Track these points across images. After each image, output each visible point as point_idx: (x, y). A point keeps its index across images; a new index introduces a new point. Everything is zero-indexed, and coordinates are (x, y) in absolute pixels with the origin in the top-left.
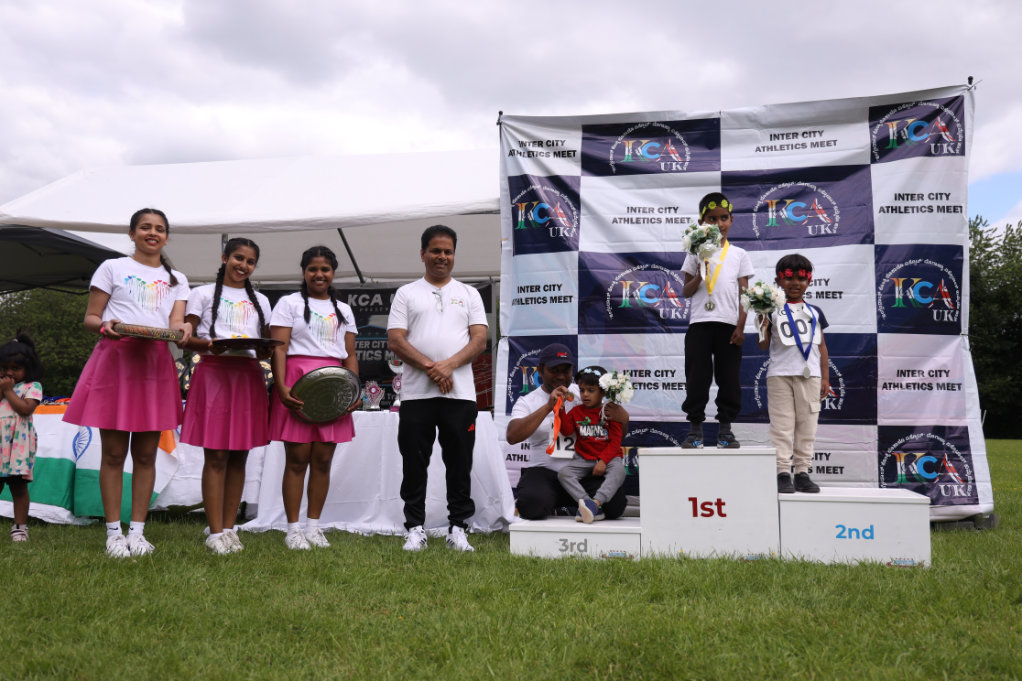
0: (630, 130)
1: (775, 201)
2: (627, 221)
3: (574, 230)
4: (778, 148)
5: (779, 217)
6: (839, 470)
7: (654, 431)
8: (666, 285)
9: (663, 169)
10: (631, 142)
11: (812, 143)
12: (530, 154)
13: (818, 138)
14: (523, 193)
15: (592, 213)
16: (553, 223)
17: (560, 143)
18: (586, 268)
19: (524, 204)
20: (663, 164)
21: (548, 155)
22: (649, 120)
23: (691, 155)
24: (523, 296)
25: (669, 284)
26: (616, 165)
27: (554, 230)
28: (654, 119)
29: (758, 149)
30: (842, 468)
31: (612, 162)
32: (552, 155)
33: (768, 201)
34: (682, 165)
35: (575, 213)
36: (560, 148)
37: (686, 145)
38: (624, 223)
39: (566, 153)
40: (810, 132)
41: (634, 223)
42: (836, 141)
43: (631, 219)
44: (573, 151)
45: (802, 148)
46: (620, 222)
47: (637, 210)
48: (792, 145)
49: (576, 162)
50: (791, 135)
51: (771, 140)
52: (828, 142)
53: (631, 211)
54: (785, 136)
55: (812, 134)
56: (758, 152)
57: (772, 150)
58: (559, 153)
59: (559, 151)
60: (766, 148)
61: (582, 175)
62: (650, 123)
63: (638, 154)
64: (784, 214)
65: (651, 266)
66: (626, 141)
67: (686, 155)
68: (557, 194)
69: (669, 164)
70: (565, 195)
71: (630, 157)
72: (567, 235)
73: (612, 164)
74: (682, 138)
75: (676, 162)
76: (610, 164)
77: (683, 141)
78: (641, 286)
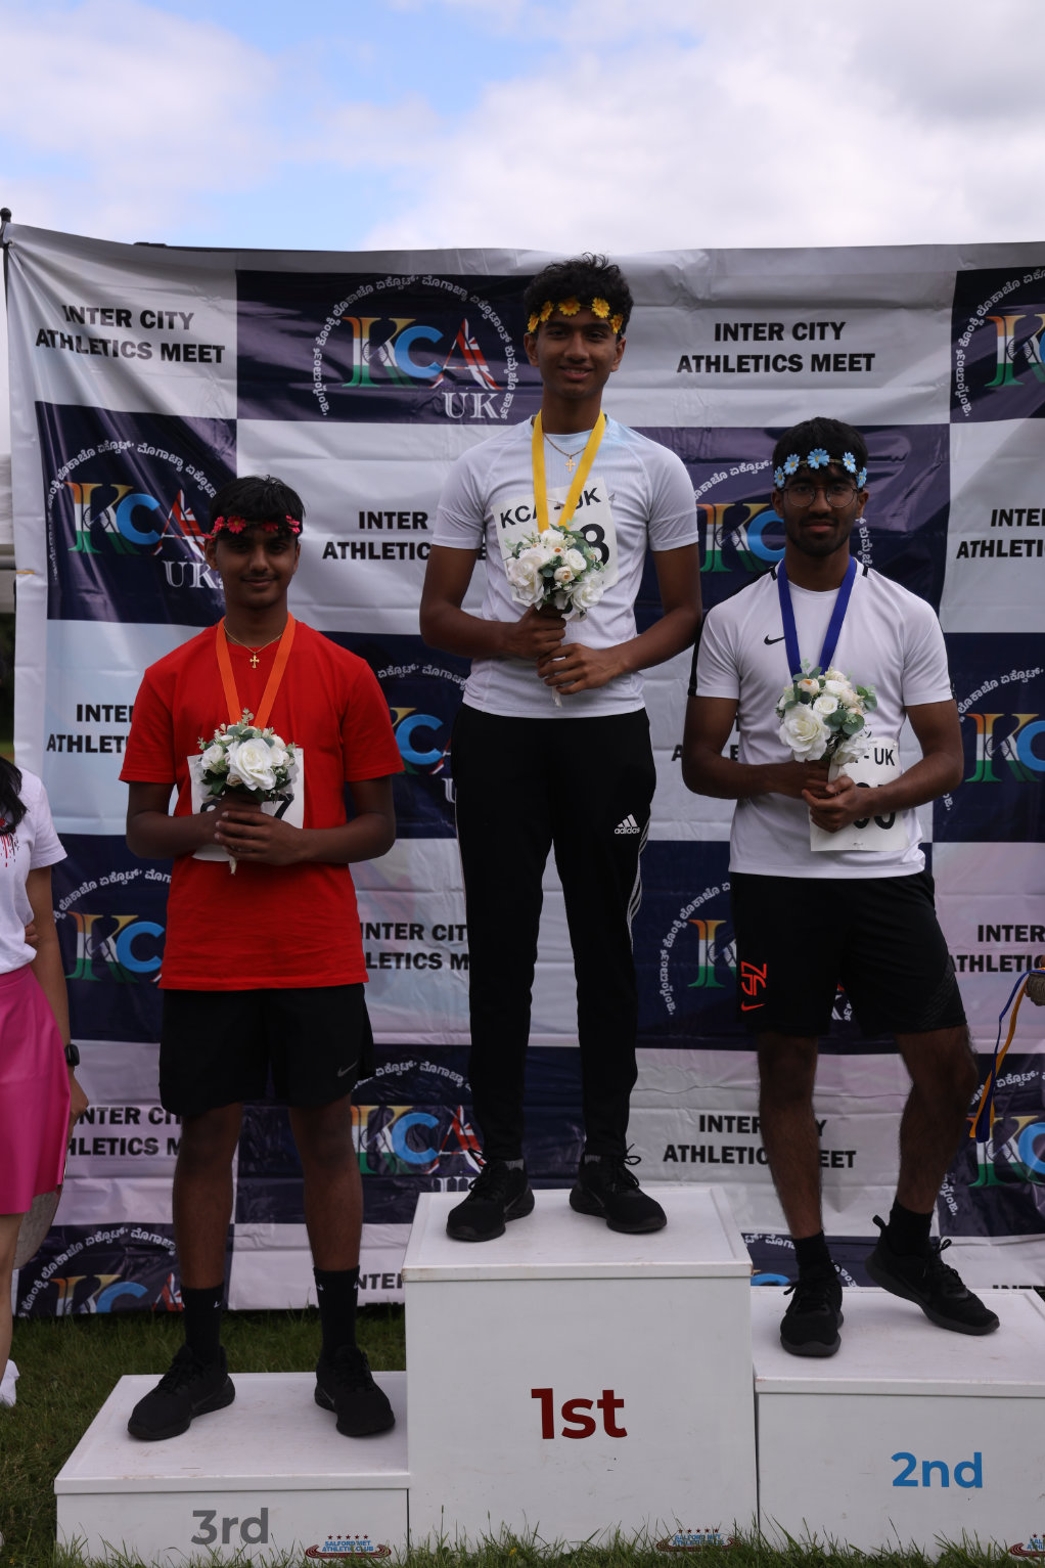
0: (365, 293)
1: (722, 506)
2: (361, 550)
4: (733, 364)
5: (728, 547)
6: (845, 1158)
7: (428, 1067)
9: (449, 411)
10: (368, 321)
11: (815, 357)
12: (97, 347)
13: (829, 345)
14: (86, 455)
16: (171, 551)
17: (178, 321)
19: (89, 487)
20: (449, 397)
21: (145, 350)
22: (412, 270)
24: (95, 729)
26: (327, 395)
28: (429, 270)
29: (684, 364)
30: (851, 1154)
31: (319, 388)
32: (156, 352)
33: (707, 507)
34: (497, 403)
36: (178, 336)
37: (508, 339)
38: (354, 557)
39: (197, 350)
40: (812, 325)
41: (378, 557)
42: (873, 355)
43: (371, 545)
44: (215, 347)
45: (791, 369)
46: (344, 557)
47: (385, 519)
48: (767, 357)
49: (222, 377)
50: (767, 329)
51: (718, 338)
52: (852, 356)
53: (370, 526)
54: (751, 331)
55: (817, 330)
56: (684, 371)
57: (718, 370)
58: (176, 347)
59: (177, 343)
60: (703, 363)
61: (241, 415)
62: (416, 276)
63: (387, 364)
64: (741, 541)
65: (421, 669)
66: (353, 320)
67: (506, 371)
68: (176, 466)
69: (464, 395)
70: (198, 469)
71: (366, 373)
72: (211, 584)
73: (320, 392)
74: (497, 318)
75: (482, 390)
76: (315, 391)
77: (501, 329)
78: (399, 718)
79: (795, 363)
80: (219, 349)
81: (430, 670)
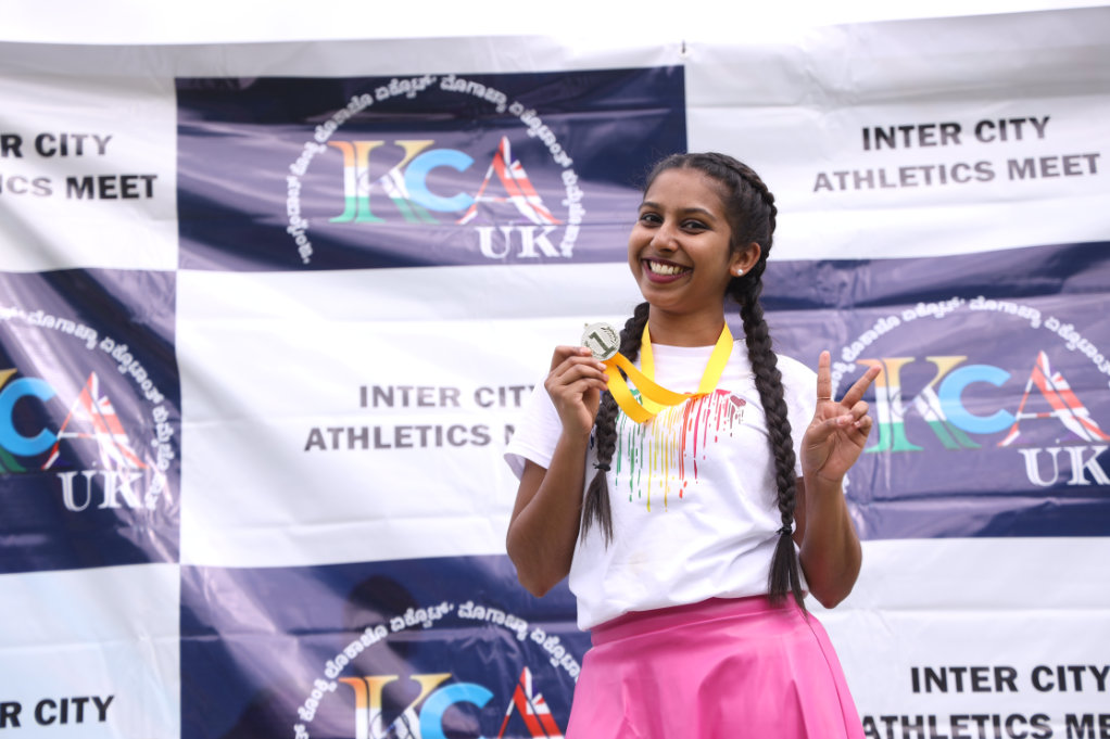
0: (359, 104)
1: (895, 364)
2: (362, 437)
3: (161, 480)
5: (914, 425)
8: (517, 683)
9: (487, 249)
10: (366, 145)
11: (1012, 163)
13: (1029, 145)
15: (227, 411)
16: (71, 457)
17: (90, 147)
18: (212, 631)
20: (486, 234)
21: (42, 184)
22: (428, 67)
23: (584, 203)
25: (528, 677)
26: (311, 236)
27: (79, 483)
28: (449, 66)
29: (822, 182)
31: (297, 225)
32: (59, 186)
33: (874, 363)
35: (160, 413)
36: (90, 165)
37: (564, 160)
38: (351, 445)
39: (117, 183)
40: (1002, 124)
41: (388, 446)
42: (1097, 155)
43: (378, 431)
44: (143, 177)
45: (980, 179)
46: (336, 445)
47: (398, 396)
48: (942, 168)
49: (156, 217)
50: (937, 132)
51: (867, 147)
52: (1066, 159)
53: (376, 403)
54: (914, 135)
55: (1010, 129)
56: (823, 191)
57: (871, 185)
58: (88, 181)
59: (88, 174)
60: (849, 180)
61: (184, 264)
62: (432, 77)
63: (394, 194)
64: (930, 408)
65: (456, 609)
66: (344, 145)
67: (565, 203)
68: (86, 341)
69: (507, 230)
70: (119, 342)
71: (365, 207)
72: (133, 501)
73: (298, 230)
74: (550, 134)
75: (532, 224)
76: (290, 230)
77: (555, 148)
78: (425, 690)
79: (983, 170)
80: (149, 180)
81: (469, 610)
